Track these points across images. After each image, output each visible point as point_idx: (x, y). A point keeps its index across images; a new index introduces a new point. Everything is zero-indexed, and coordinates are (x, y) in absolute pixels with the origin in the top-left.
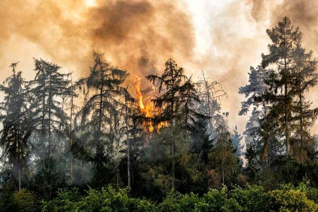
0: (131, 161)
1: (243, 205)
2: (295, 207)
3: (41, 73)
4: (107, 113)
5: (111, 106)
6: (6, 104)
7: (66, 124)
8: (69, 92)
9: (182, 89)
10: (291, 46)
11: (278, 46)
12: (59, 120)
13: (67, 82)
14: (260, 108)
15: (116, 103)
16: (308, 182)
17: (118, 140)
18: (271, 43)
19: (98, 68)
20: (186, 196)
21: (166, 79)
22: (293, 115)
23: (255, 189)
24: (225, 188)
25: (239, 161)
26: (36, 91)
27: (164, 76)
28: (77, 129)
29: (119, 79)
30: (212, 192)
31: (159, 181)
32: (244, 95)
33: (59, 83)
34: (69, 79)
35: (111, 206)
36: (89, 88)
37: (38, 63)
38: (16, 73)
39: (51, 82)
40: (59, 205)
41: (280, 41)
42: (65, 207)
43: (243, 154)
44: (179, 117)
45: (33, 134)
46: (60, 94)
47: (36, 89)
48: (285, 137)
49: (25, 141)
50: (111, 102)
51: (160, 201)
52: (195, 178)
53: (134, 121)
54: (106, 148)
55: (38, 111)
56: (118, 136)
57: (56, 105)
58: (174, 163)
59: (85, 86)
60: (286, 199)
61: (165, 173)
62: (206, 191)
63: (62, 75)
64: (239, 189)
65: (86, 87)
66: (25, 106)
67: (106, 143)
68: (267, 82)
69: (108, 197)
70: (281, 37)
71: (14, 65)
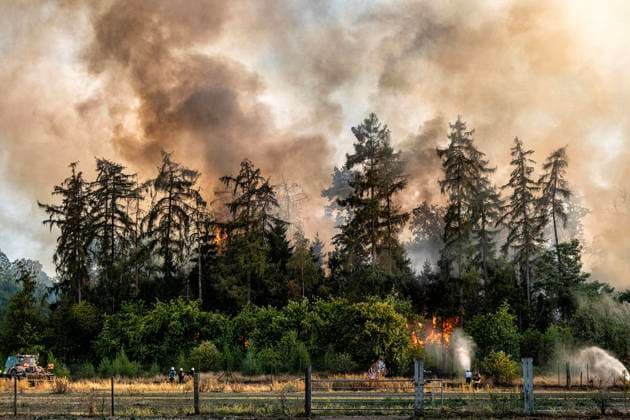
0: (203, 270)
1: (325, 320)
2: (382, 321)
3: (103, 174)
4: (176, 218)
5: (181, 210)
6: (65, 208)
7: (131, 230)
8: (135, 195)
9: (259, 192)
10: (378, 145)
11: (364, 145)
12: (124, 226)
13: (132, 184)
14: (345, 213)
15: (187, 207)
16: (396, 294)
17: (188, 248)
18: (357, 142)
19: (167, 168)
20: (263, 310)
21: (242, 181)
22: (381, 221)
23: (339, 302)
24: (305, 301)
25: (320, 271)
26: (98, 193)
27: (239, 178)
28: (143, 235)
29: (189, 180)
30: (292, 305)
31: (233, 293)
32: (327, 198)
33: (123, 185)
34: (135, 180)
35: (181, 320)
36: (156, 189)
37: (100, 163)
38: (76, 174)
39: (114, 184)
40: (123, 319)
41: (367, 140)
42: (130, 321)
43: (325, 263)
44: (255, 223)
45: (95, 240)
46: (124, 197)
47: (98, 191)
48: (371, 245)
49: (85, 248)
50: (181, 206)
51: (235, 315)
52: (273, 290)
53: (206, 227)
54: (175, 256)
55: (100, 216)
56: (188, 244)
57: (120, 209)
58: (249, 272)
59: (152, 188)
60: (373, 312)
61: (239, 285)
62: (286, 304)
63: (127, 176)
64: (320, 301)
65: (153, 190)
66: (86, 210)
67: (176, 251)
68: (351, 185)
69: (176, 310)
70: (367, 136)
71: (73, 165)
